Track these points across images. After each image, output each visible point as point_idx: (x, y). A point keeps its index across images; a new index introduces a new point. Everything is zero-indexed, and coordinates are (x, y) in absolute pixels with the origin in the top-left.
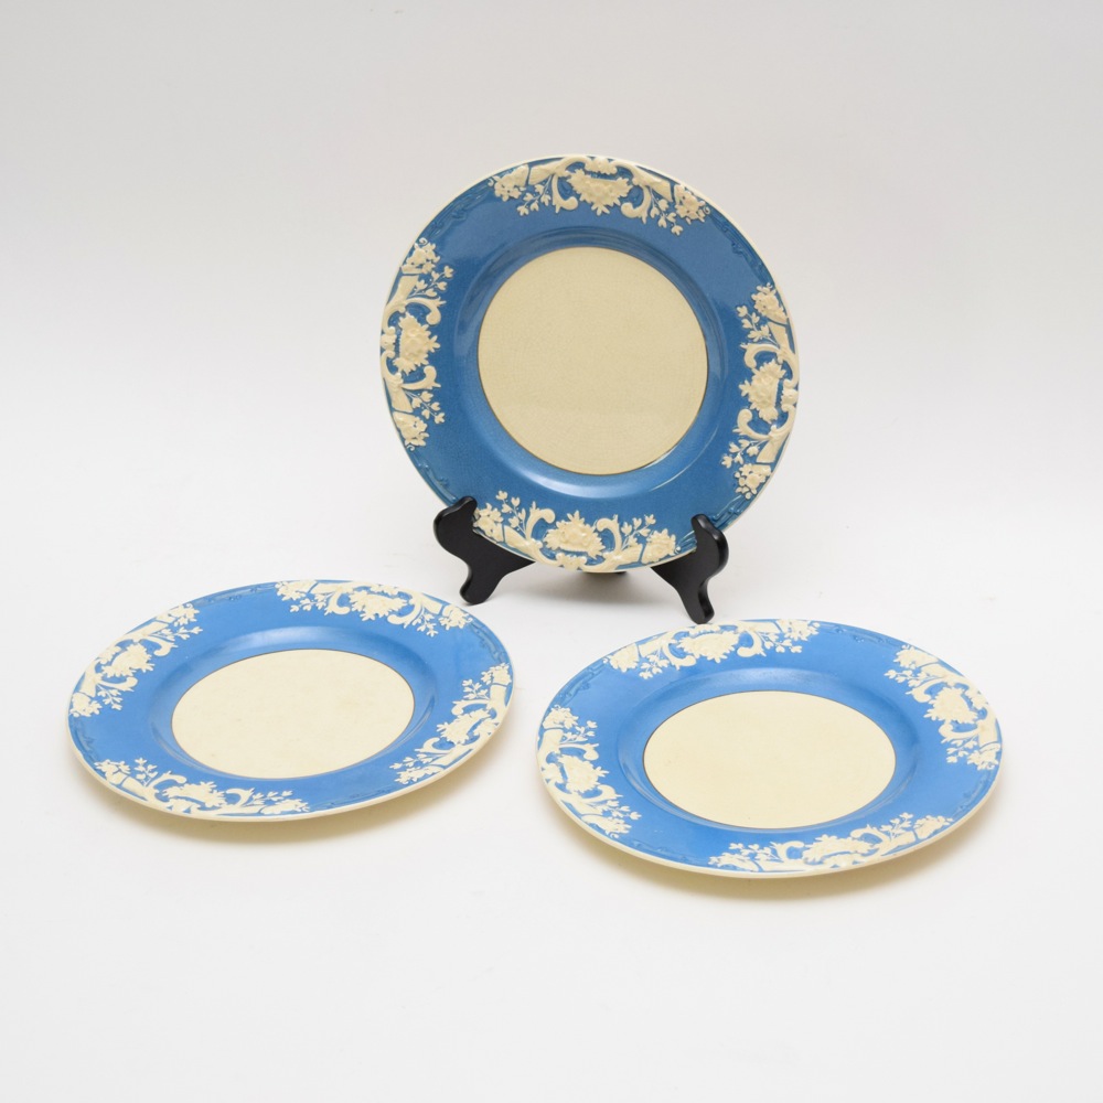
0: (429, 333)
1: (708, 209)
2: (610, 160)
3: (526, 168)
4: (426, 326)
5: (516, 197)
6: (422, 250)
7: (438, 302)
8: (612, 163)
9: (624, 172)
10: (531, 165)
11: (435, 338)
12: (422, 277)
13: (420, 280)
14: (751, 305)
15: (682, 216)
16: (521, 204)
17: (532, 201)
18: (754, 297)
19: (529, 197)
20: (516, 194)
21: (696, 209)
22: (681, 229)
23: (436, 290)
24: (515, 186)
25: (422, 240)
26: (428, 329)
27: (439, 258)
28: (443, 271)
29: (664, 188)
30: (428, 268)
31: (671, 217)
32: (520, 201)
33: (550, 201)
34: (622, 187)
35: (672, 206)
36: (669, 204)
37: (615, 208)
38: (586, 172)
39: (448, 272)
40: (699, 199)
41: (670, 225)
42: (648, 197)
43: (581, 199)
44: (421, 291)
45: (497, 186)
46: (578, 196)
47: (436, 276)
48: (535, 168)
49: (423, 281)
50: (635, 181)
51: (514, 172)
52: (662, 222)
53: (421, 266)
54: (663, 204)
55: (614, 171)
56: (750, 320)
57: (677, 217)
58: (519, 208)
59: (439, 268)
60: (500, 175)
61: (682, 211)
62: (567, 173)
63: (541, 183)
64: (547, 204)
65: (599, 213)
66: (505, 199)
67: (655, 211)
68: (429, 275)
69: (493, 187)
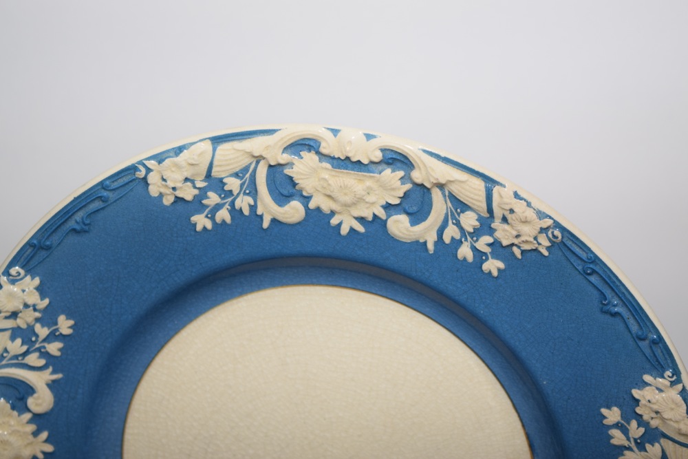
0: (32, 427)
1: (557, 233)
2: (369, 137)
3: (208, 146)
4: (28, 416)
5: (189, 197)
6: (15, 289)
7: (49, 375)
8: (373, 141)
9: (396, 160)
10: (217, 140)
11: (44, 435)
12: (15, 333)
13: (13, 338)
14: (630, 407)
15: (505, 243)
16: (199, 211)
17: (218, 207)
18: (636, 393)
19: (213, 198)
20: (188, 193)
21: (534, 233)
22: (501, 265)
23: (44, 354)
24: (187, 180)
25: (14, 271)
26: (30, 422)
27: (47, 301)
28: (56, 324)
29: (472, 191)
30: (28, 317)
31: (483, 243)
32: (198, 204)
33: (253, 208)
34: (392, 184)
35: (485, 226)
36: (480, 219)
37: (377, 224)
38: (323, 157)
39: (65, 325)
40: (541, 215)
41: (480, 256)
42: (439, 206)
43: (312, 205)
44: (16, 357)
45: (153, 178)
46: (306, 199)
47: (43, 332)
48: (224, 148)
49: (19, 341)
50: (417, 176)
51: (185, 154)
52: (465, 252)
53: (14, 315)
54: (469, 221)
55: (378, 156)
56: (625, 431)
57: (495, 245)
58: (194, 219)
59: (48, 317)
60: (160, 158)
61: (504, 234)
62: (284, 158)
63: (236, 175)
64: (246, 212)
65: (344, 230)
66: (168, 200)
67: (451, 232)
68: (31, 329)
69: (145, 179)
